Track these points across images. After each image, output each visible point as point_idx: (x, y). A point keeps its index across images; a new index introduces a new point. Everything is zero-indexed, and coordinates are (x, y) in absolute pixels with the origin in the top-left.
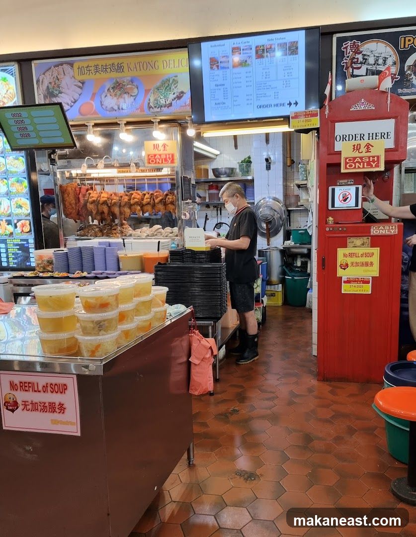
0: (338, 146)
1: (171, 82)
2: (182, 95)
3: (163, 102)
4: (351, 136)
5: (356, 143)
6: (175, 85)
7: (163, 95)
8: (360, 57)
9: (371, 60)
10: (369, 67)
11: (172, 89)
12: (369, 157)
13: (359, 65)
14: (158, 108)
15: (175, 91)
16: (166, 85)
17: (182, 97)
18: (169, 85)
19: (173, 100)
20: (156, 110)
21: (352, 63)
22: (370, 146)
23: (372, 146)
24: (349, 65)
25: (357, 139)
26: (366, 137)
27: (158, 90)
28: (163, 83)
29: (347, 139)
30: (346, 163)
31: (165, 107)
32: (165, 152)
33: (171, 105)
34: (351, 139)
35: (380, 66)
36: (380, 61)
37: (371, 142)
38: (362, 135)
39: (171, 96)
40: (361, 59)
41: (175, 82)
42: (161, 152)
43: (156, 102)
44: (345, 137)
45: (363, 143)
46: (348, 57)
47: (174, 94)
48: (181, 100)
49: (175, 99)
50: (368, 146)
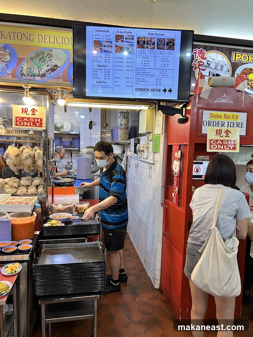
0: (205, 130)
1: (45, 55)
2: (56, 68)
3: (36, 72)
4: (215, 123)
5: (219, 128)
6: (50, 59)
7: (37, 65)
8: (205, 61)
9: (213, 66)
10: (211, 70)
11: (46, 61)
12: (228, 141)
13: (204, 68)
14: (31, 76)
15: (49, 63)
16: (41, 57)
17: (55, 69)
18: (43, 57)
19: (46, 71)
20: (29, 78)
21: (199, 65)
22: (228, 132)
23: (230, 133)
24: (197, 66)
25: (219, 125)
26: (226, 125)
27: (32, 60)
28: (38, 55)
29: (212, 124)
30: (211, 144)
31: (38, 76)
32: (34, 116)
33: (44, 75)
34: (214, 125)
35: (219, 71)
36: (219, 68)
37: (229, 129)
38: (223, 123)
39: (45, 68)
40: (205, 64)
41: (51, 56)
42: (30, 116)
43: (29, 70)
44: (210, 122)
45: (224, 129)
46: (197, 60)
47: (48, 66)
48: (55, 72)
49: (49, 70)
50: (227, 132)
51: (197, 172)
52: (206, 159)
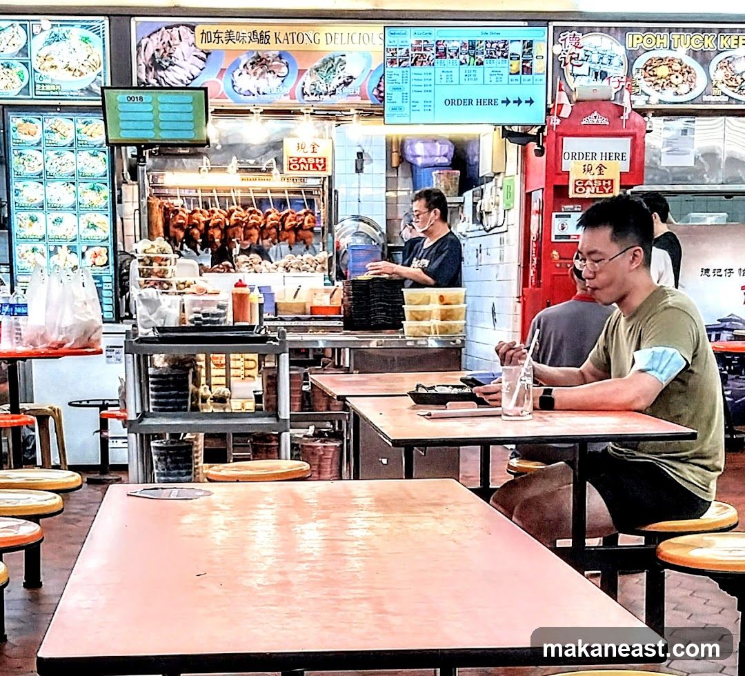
0: (567, 165)
1: (336, 62)
2: (350, 80)
3: (323, 89)
4: (581, 154)
5: (587, 162)
6: (342, 67)
7: (324, 79)
8: (581, 52)
9: (595, 58)
10: (593, 66)
11: (337, 71)
12: (602, 181)
13: (580, 63)
14: (316, 95)
15: (341, 74)
16: (330, 66)
17: (350, 83)
18: (333, 65)
19: (338, 86)
20: (313, 98)
21: (571, 58)
22: (602, 168)
23: (606, 168)
24: (568, 61)
25: (588, 158)
26: (598, 157)
27: (317, 71)
28: (325, 62)
29: (577, 157)
30: (576, 186)
31: (325, 95)
32: (314, 155)
33: (334, 92)
34: (581, 157)
35: (604, 66)
36: (605, 60)
37: (604, 162)
38: (594, 155)
39: (335, 82)
40: (582, 56)
41: (342, 63)
42: (309, 155)
43: (313, 87)
44: (574, 154)
45: (595, 163)
46: (567, 51)
47: (339, 78)
48: (350, 86)
49: (340, 84)
50: (601, 167)
51: (563, 229)
52: (576, 209)
